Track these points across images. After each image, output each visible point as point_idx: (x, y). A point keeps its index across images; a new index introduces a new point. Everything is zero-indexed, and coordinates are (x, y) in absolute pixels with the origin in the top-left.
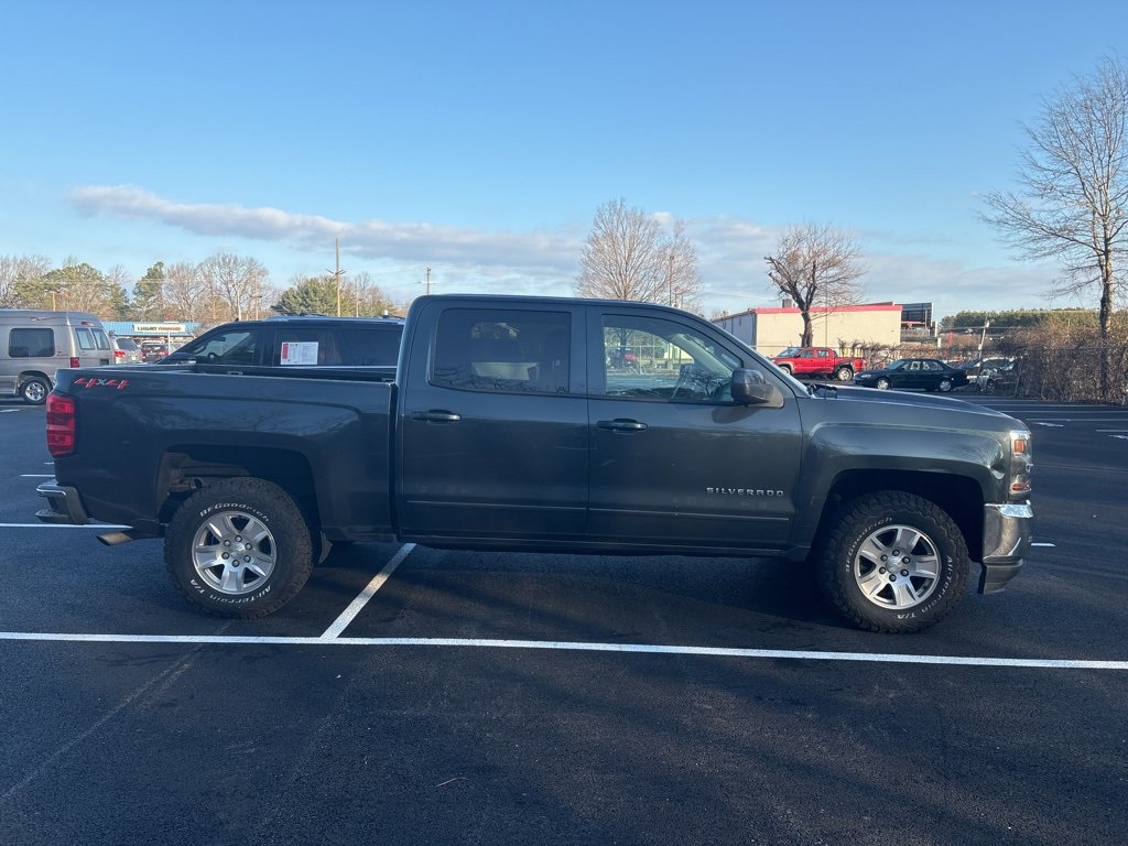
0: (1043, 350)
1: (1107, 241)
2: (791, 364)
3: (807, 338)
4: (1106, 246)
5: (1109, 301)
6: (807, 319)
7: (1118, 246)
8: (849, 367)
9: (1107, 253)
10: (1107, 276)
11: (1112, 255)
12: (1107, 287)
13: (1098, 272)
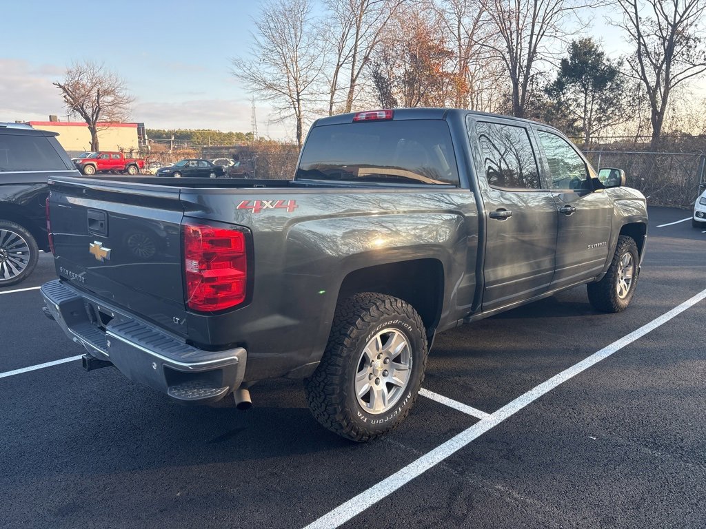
0: (267, 155)
1: (298, 94)
2: (95, 163)
3: (94, 145)
4: (298, 96)
5: (301, 128)
6: (93, 132)
7: (305, 97)
8: (135, 165)
9: (298, 100)
10: (300, 113)
11: (301, 102)
12: (299, 120)
13: (293, 111)
